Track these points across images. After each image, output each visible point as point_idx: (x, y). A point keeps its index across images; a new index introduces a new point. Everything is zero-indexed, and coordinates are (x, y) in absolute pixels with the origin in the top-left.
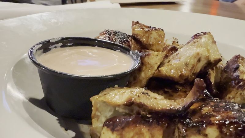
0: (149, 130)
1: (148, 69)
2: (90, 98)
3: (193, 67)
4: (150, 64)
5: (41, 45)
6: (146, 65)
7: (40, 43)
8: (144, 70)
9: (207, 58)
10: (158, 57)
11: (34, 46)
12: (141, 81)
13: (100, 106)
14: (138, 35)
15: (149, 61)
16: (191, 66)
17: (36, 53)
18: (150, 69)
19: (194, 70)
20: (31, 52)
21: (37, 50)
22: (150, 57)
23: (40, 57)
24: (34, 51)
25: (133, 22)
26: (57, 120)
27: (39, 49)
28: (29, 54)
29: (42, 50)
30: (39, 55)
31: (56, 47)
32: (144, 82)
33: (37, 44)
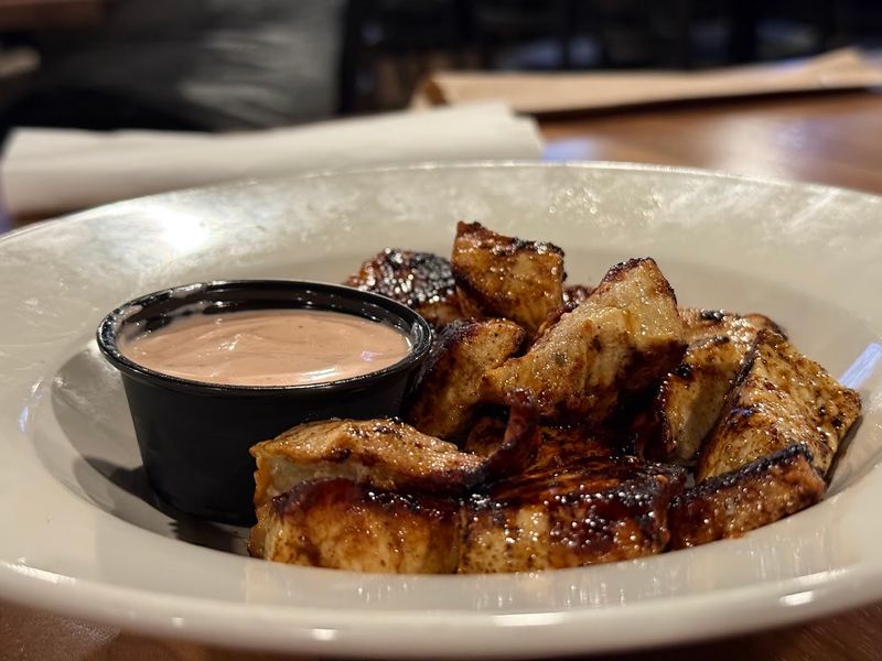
0: (387, 524)
1: (467, 377)
2: (251, 446)
3: (578, 367)
4: (474, 363)
5: (138, 308)
6: (461, 367)
7: (138, 302)
8: (454, 379)
9: (622, 338)
10: (499, 341)
11: (117, 311)
12: (443, 416)
13: (279, 472)
14: (469, 270)
15: (471, 352)
16: (573, 363)
17: (120, 331)
18: (470, 378)
19: (589, 376)
20: (107, 328)
21: (123, 323)
22: (476, 339)
23: (133, 342)
24: (115, 325)
25: (461, 224)
26: (171, 524)
27: (132, 319)
28: (98, 333)
29: (144, 322)
30: (130, 338)
31: (187, 314)
32: (453, 418)
33: (128, 305)
